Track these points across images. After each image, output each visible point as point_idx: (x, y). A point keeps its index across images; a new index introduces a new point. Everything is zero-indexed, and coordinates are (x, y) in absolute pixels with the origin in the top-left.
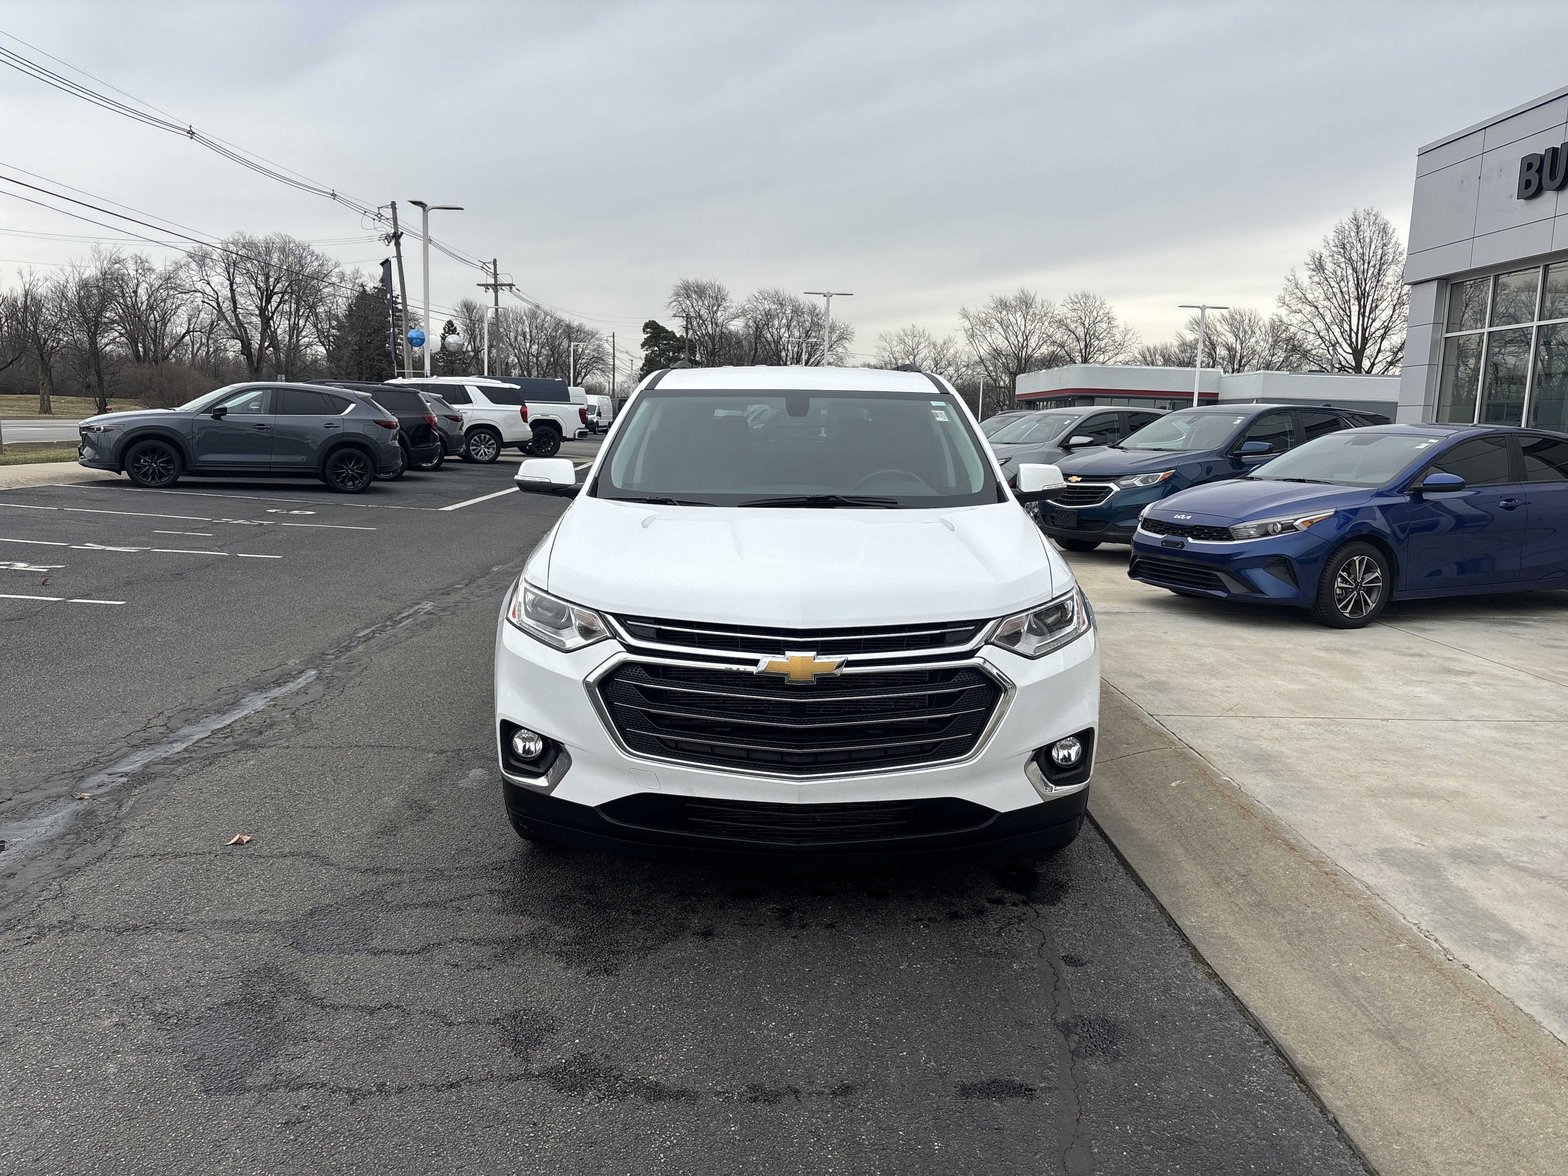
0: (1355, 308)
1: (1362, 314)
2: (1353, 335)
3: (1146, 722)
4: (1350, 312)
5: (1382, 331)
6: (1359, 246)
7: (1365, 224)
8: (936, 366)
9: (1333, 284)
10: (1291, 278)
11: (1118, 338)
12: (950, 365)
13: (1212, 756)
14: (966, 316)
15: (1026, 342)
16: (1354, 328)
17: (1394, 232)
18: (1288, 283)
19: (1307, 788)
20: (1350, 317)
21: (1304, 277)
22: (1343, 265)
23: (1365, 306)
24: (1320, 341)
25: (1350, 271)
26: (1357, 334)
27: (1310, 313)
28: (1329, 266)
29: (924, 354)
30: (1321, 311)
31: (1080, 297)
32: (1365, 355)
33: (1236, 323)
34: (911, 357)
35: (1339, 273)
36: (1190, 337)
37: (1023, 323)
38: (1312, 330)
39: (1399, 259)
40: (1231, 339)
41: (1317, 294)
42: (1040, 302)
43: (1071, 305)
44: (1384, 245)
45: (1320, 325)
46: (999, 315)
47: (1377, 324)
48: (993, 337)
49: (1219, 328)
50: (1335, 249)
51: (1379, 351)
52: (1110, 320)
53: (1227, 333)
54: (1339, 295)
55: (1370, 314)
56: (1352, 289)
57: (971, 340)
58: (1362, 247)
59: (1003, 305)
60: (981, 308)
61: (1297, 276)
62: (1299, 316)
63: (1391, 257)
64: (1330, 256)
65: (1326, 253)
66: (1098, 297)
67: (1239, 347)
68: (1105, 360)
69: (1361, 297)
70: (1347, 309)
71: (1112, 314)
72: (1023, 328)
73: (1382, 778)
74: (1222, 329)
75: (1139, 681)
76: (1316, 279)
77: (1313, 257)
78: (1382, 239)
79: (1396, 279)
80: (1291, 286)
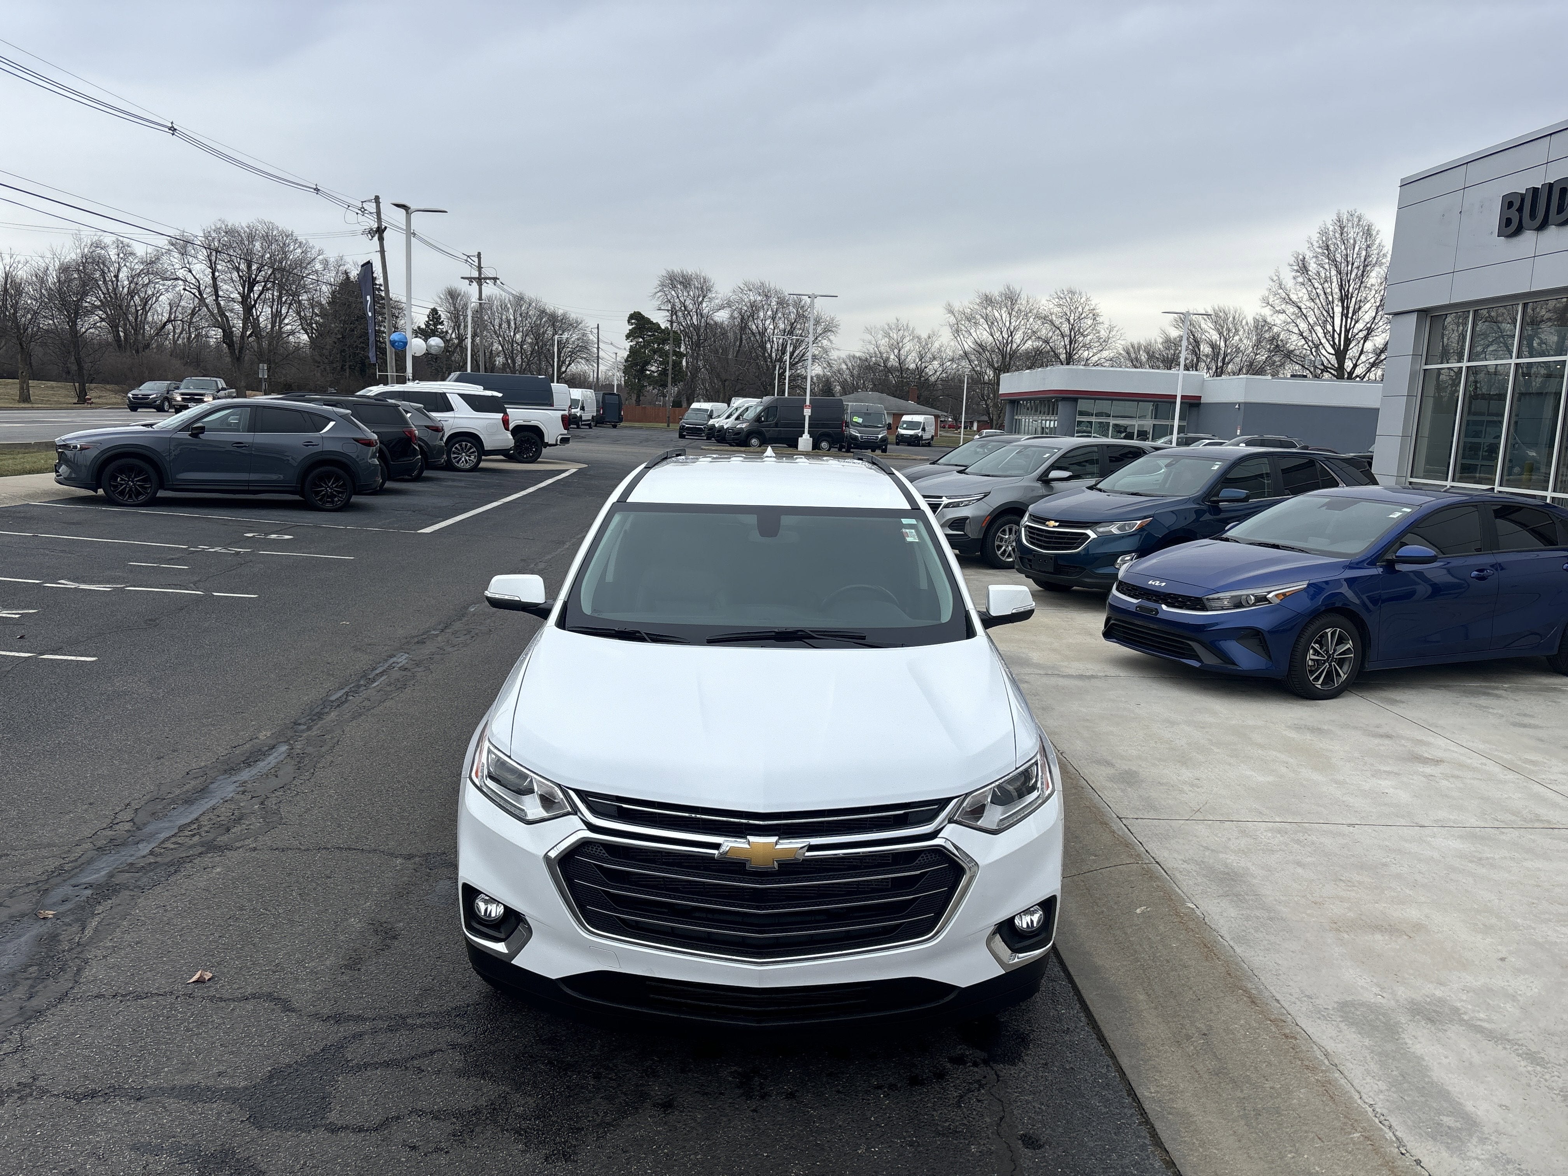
0: (1338, 310)
1: (1344, 315)
2: (1336, 336)
3: (1115, 828)
4: (1333, 313)
5: (1365, 333)
6: (1343, 247)
7: (1350, 225)
8: (921, 360)
9: (1316, 285)
10: (1275, 278)
11: (1103, 334)
12: (934, 358)
13: (1178, 875)
14: (951, 312)
15: (1010, 338)
16: (1337, 329)
17: (1378, 234)
18: (1272, 283)
19: (1271, 919)
20: (1333, 318)
21: (1288, 277)
22: (1327, 266)
23: (1348, 308)
24: (1303, 342)
25: (1334, 272)
26: (1340, 335)
27: (1293, 314)
28: (1313, 267)
29: (908, 347)
30: (1305, 311)
31: (1066, 293)
32: (1347, 357)
33: (1220, 320)
34: (896, 351)
35: (1323, 275)
36: (1174, 333)
37: (1008, 319)
38: (1296, 330)
39: (1383, 261)
40: (1215, 336)
41: (1300, 295)
42: (1026, 298)
43: (1057, 300)
44: (1368, 246)
45: (1303, 326)
46: (984, 311)
47: (1360, 325)
48: (978, 333)
49: (1203, 326)
50: (1320, 250)
51: (1362, 352)
52: (1095, 317)
53: (1211, 331)
54: (1322, 297)
55: (1353, 315)
56: (1336, 290)
57: (956, 335)
58: (1346, 249)
59: (988, 300)
60: (966, 303)
61: (1281, 277)
62: (1282, 317)
63: (1375, 259)
64: (1314, 257)
65: (1309, 255)
66: (1084, 294)
67: (1222, 344)
68: (1090, 356)
69: (1345, 298)
70: (1331, 310)
71: (1097, 311)
72: (1008, 324)
73: (1346, 905)
74: (1206, 327)
75: (1110, 771)
76: (1300, 280)
77: (1297, 258)
78: (1366, 241)
79: (1379, 281)
80: (1275, 287)
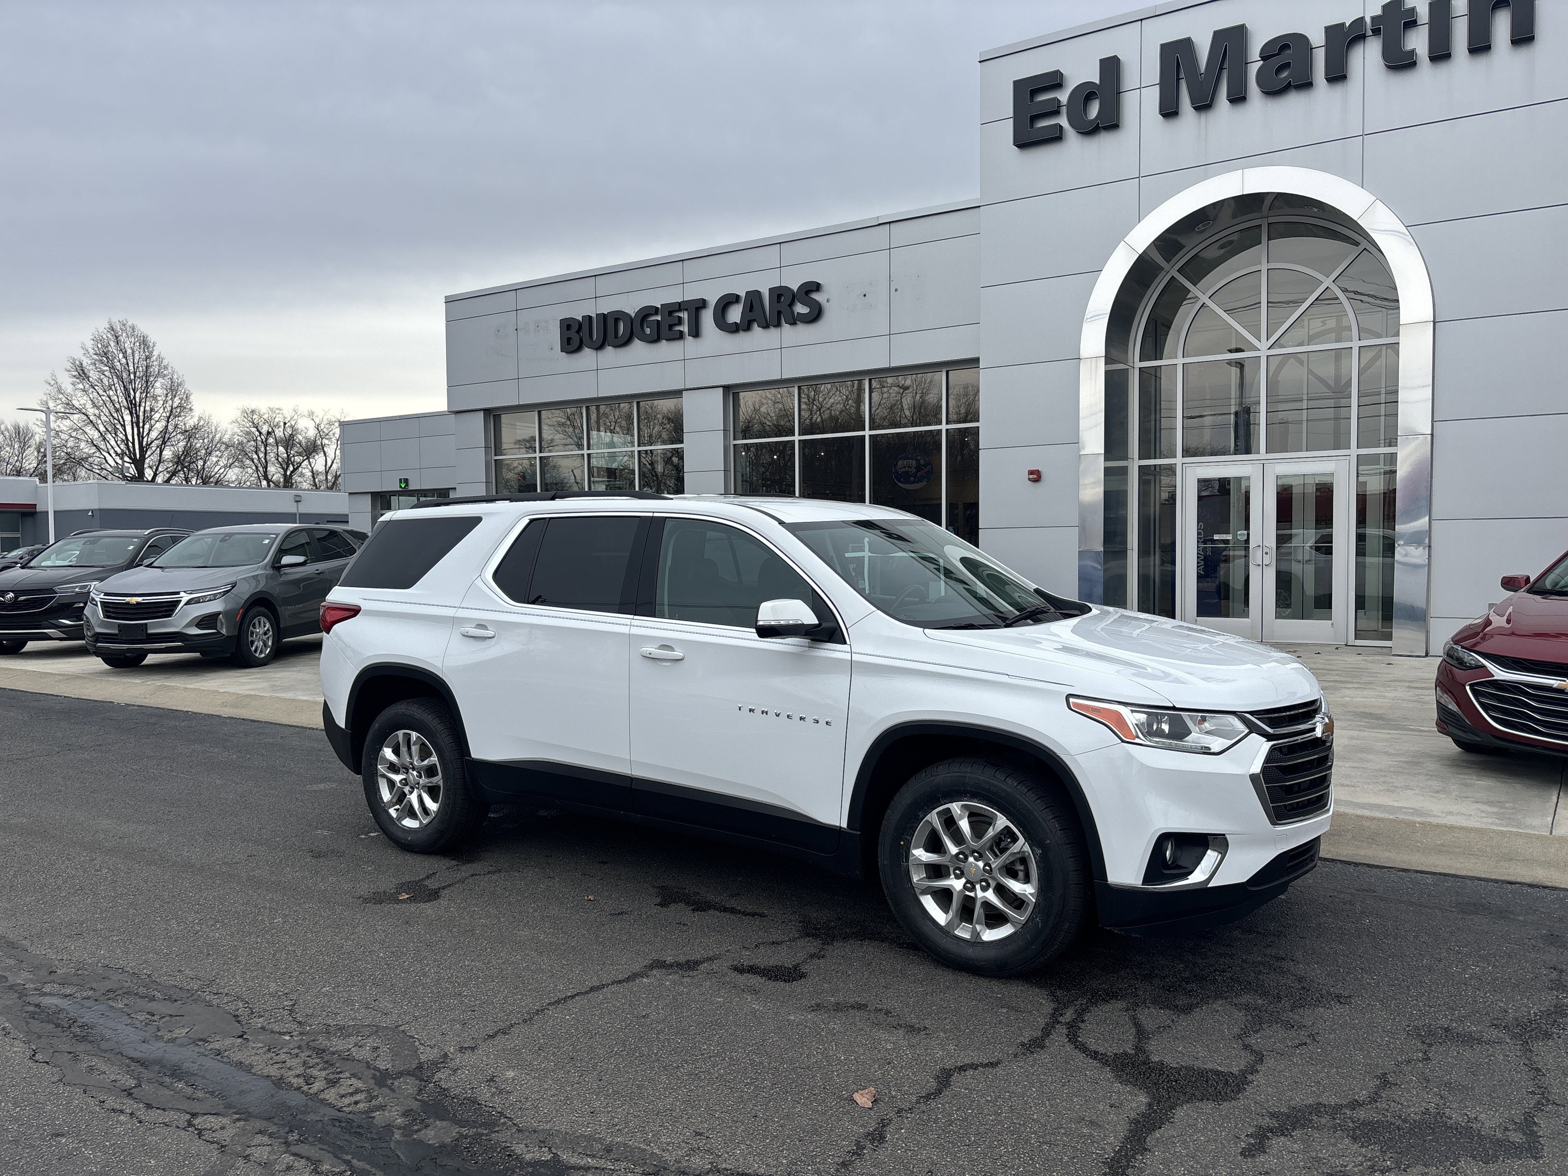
0: (128, 418)
1: (136, 423)
2: (130, 445)
4: (124, 421)
5: (159, 442)
6: (121, 355)
7: (124, 335)
9: (101, 392)
10: (52, 382)
16: (130, 438)
17: (154, 346)
18: (50, 388)
20: (124, 426)
21: (67, 382)
22: (107, 373)
23: (138, 417)
24: (94, 450)
25: (116, 380)
26: (133, 443)
27: (78, 420)
28: (94, 375)
30: (92, 418)
32: (146, 466)
35: (105, 380)
38: (83, 437)
39: (165, 372)
41: (83, 402)
44: (147, 358)
45: (93, 433)
47: (154, 434)
50: (97, 358)
51: (160, 462)
54: (109, 404)
55: (144, 424)
56: (122, 399)
58: (125, 357)
61: (59, 381)
62: (68, 422)
63: (157, 370)
64: (92, 363)
65: (86, 362)
69: (133, 407)
70: (120, 418)
76: (81, 386)
77: (74, 363)
78: (144, 351)
79: (165, 392)
80: (54, 391)
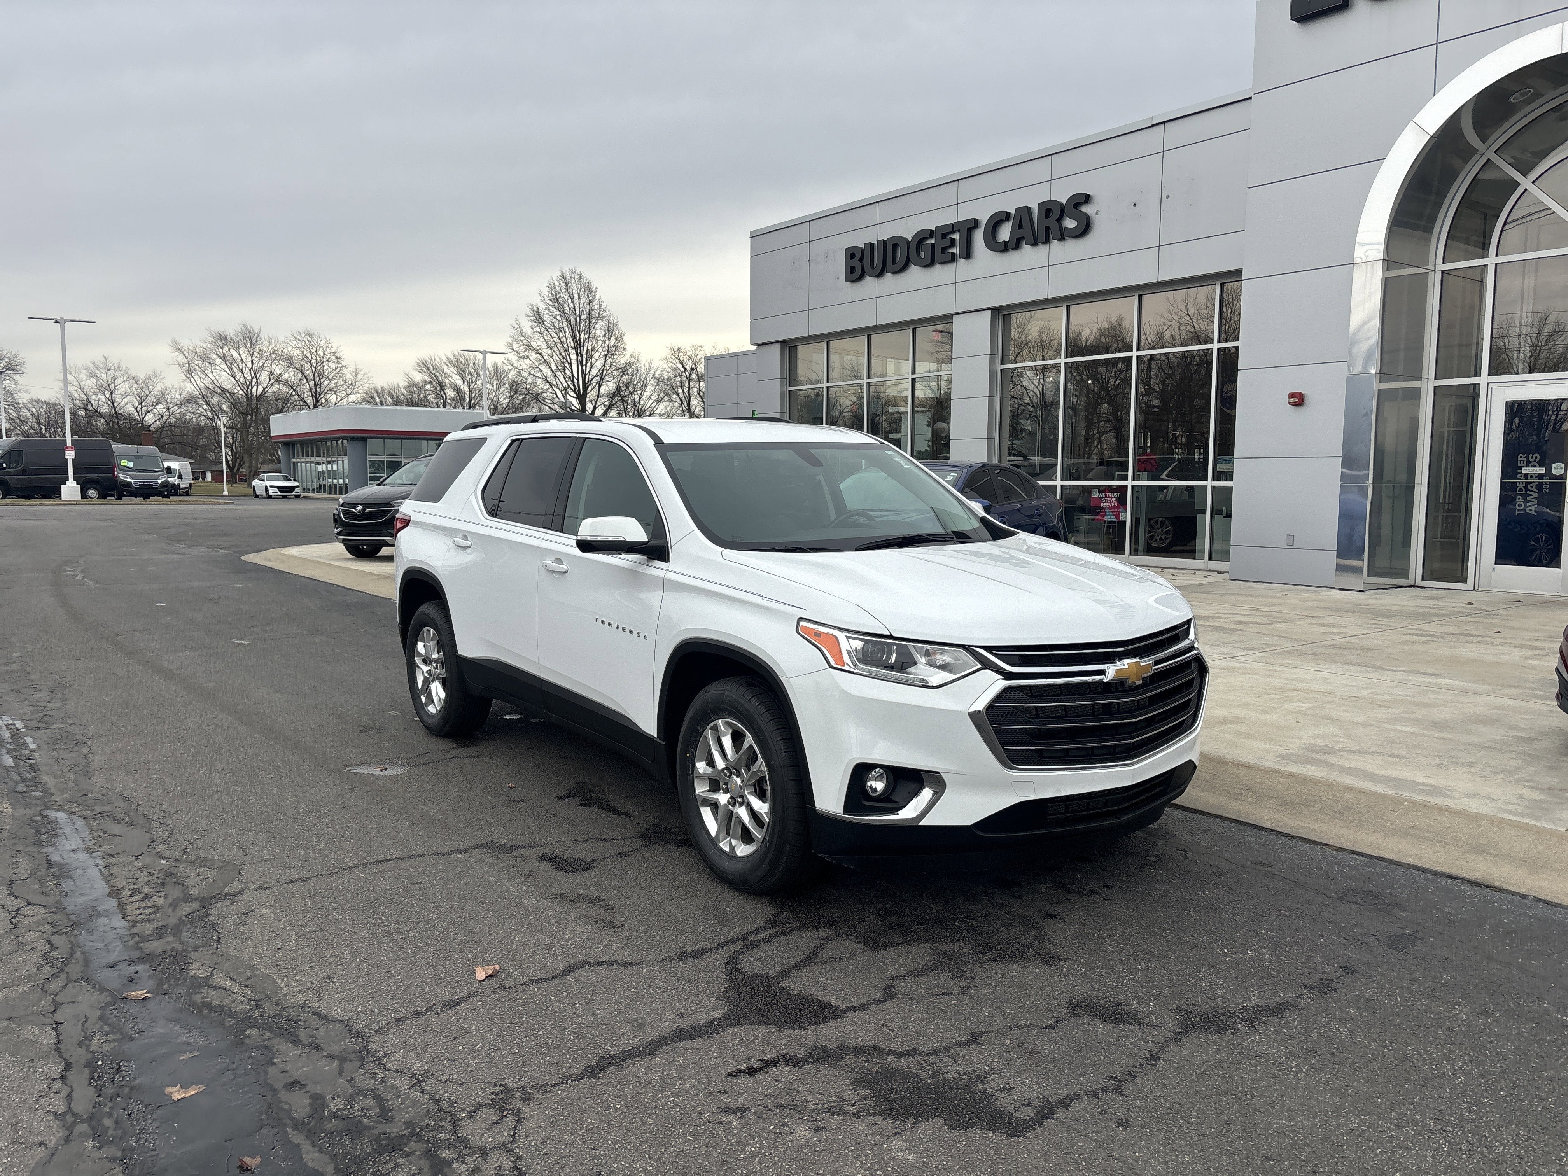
0: (574, 357)
1: (580, 362)
2: (576, 381)
4: (570, 360)
5: (598, 378)
6: (570, 301)
7: (573, 281)
8: (141, 403)
9: (553, 334)
10: (516, 326)
11: (349, 377)
12: (159, 401)
14: (180, 350)
15: (254, 380)
16: (575, 375)
17: (597, 291)
18: (514, 331)
20: (570, 364)
21: (527, 325)
22: (558, 317)
23: (582, 356)
24: (547, 386)
25: (565, 323)
26: (578, 380)
27: (536, 359)
28: (547, 318)
29: (123, 389)
30: (546, 357)
31: (303, 335)
32: (587, 400)
33: (461, 365)
34: (108, 393)
35: (556, 325)
36: (418, 378)
37: (249, 359)
38: (539, 375)
39: (604, 315)
40: (459, 382)
41: (539, 343)
42: (267, 338)
43: (295, 342)
44: (590, 302)
45: (547, 372)
46: (221, 350)
47: (594, 372)
48: (215, 374)
49: (446, 371)
50: (550, 303)
51: (598, 396)
52: (338, 359)
53: (454, 376)
54: (559, 345)
55: (587, 363)
56: (570, 340)
57: (189, 376)
58: (573, 302)
59: (223, 339)
60: (197, 342)
61: (522, 326)
62: (527, 361)
63: (597, 313)
64: (546, 308)
65: (542, 306)
66: (322, 336)
67: (466, 388)
68: (338, 400)
69: (578, 347)
70: (567, 357)
71: (341, 354)
72: (249, 365)
74: (449, 372)
76: (537, 329)
77: (532, 309)
78: (588, 296)
79: (603, 333)
80: (517, 334)
